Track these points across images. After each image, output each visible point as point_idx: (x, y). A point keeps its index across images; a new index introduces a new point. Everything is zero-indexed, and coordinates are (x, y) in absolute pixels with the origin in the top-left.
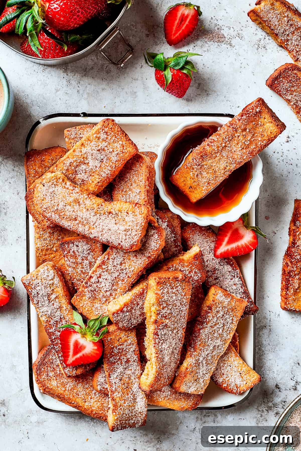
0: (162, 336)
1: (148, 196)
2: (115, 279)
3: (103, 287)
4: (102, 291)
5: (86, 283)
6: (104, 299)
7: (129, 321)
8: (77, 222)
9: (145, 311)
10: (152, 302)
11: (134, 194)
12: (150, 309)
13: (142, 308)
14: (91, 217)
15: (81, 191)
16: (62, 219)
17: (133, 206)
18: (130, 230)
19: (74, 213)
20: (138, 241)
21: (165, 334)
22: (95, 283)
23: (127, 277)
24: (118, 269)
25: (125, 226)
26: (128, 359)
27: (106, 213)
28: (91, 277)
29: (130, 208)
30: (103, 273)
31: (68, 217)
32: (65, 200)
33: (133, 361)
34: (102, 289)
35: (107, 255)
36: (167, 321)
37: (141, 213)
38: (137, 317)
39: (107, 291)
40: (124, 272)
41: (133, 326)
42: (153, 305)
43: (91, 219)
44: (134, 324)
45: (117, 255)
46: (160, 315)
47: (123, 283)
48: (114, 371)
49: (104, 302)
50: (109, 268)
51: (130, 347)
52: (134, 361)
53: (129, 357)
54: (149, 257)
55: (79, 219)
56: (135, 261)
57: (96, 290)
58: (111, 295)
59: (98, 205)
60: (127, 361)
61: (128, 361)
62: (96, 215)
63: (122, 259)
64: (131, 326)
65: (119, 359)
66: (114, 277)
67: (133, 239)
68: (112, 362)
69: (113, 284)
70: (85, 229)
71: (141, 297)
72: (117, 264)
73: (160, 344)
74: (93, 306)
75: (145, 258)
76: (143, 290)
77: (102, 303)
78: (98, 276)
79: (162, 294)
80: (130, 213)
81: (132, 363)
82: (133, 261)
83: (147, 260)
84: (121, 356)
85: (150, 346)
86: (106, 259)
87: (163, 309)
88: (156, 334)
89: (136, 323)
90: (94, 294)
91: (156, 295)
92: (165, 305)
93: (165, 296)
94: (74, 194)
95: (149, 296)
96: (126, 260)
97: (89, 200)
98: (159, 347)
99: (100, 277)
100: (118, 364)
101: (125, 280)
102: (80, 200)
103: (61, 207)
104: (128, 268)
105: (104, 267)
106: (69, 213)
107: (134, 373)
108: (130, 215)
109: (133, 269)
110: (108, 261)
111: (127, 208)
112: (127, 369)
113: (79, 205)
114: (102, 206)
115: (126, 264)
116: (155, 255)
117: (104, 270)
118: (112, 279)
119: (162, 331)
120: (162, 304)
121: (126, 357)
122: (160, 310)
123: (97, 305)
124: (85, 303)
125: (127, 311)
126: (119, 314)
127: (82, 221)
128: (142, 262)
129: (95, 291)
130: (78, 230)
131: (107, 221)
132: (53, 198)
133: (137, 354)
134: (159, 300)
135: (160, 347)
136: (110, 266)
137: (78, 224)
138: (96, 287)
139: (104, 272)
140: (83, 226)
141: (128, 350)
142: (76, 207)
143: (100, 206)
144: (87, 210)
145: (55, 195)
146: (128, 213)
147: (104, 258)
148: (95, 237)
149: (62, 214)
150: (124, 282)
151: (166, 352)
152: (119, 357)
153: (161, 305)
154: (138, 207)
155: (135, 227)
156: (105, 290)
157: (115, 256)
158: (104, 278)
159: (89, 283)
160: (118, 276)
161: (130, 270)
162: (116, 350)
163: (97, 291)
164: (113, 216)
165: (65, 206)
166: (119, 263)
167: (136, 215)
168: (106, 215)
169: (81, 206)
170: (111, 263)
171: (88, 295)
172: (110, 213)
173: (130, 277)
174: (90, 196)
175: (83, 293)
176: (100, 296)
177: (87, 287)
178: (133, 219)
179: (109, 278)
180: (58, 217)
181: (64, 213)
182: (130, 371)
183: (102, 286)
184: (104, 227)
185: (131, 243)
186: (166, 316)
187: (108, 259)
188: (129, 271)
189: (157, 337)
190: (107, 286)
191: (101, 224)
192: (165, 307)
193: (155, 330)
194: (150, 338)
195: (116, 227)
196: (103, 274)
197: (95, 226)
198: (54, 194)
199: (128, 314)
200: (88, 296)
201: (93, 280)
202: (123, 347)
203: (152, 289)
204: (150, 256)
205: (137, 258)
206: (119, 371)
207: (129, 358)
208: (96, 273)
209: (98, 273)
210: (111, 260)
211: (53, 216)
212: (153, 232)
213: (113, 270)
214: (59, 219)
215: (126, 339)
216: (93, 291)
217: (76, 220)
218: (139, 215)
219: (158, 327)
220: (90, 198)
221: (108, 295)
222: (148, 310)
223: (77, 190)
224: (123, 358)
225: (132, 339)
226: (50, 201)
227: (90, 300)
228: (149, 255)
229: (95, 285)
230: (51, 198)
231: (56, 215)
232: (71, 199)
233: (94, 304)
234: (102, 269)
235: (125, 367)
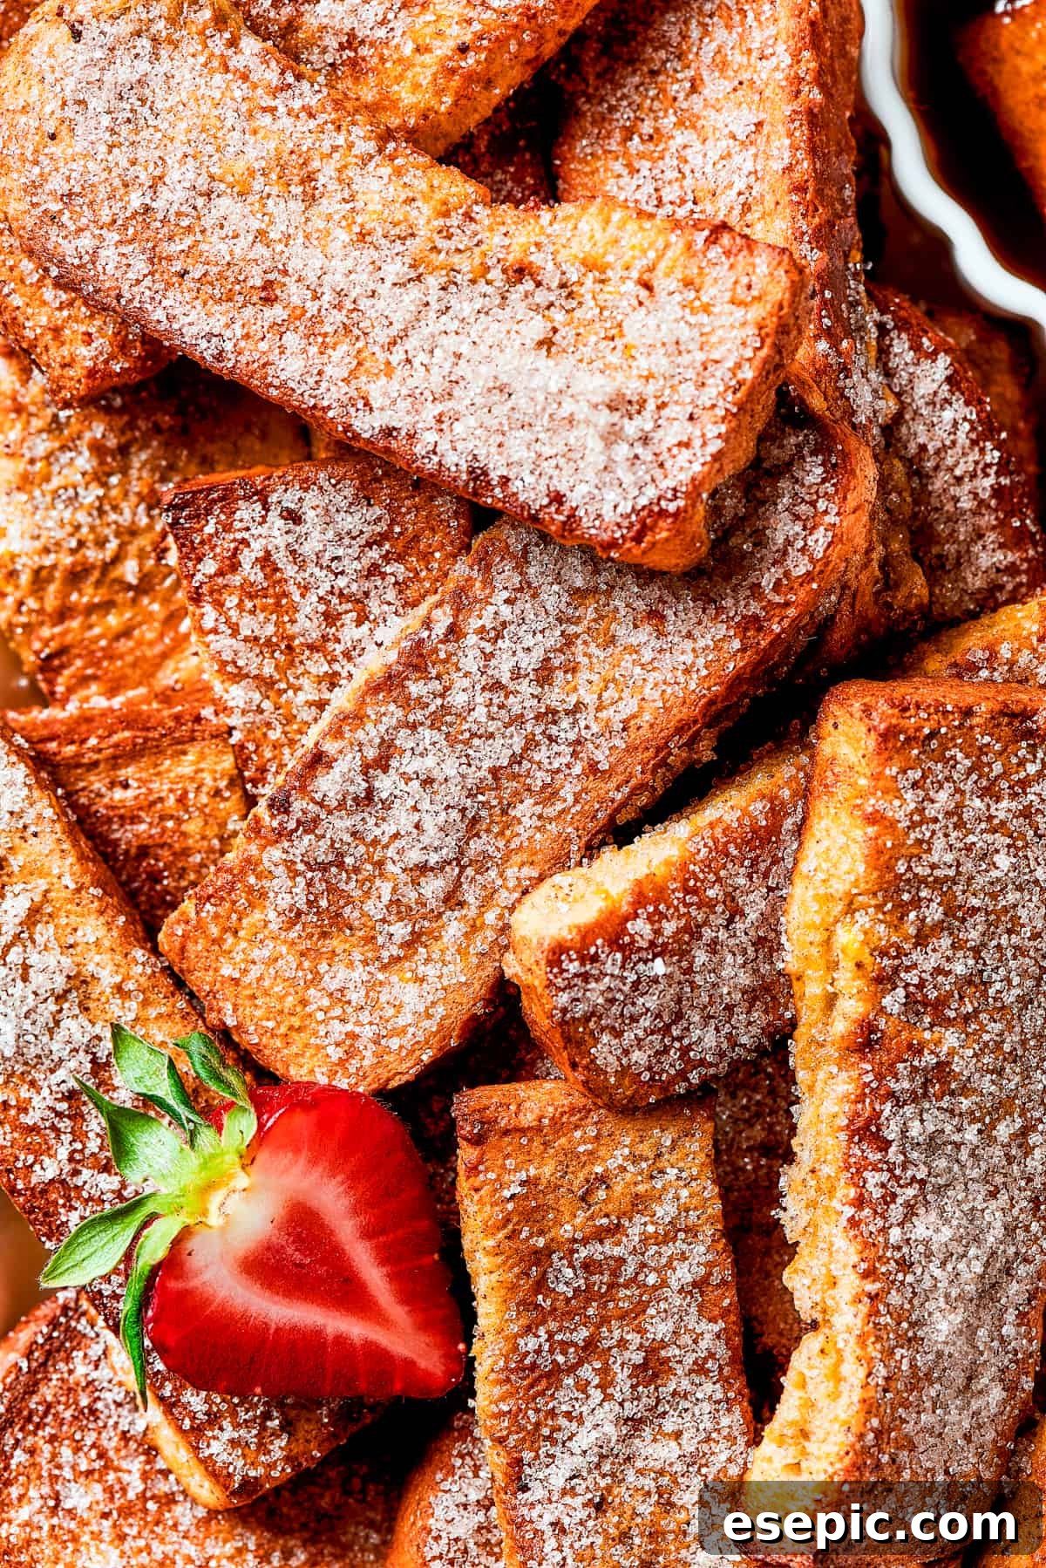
0: (915, 1155)
1: (813, 151)
2: (490, 781)
3: (396, 836)
4: (390, 867)
5: (280, 805)
6: (401, 931)
7: (666, 1030)
8: (277, 312)
9: (789, 960)
10: (839, 887)
11: (714, 151)
12: (828, 943)
13: (767, 944)
14: (383, 290)
15: (338, 104)
16: (169, 285)
17: (689, 246)
18: (651, 405)
19: (260, 250)
20: (696, 485)
21: (933, 1144)
22: (341, 805)
23: (577, 769)
24: (516, 710)
25: (620, 376)
26: (652, 1351)
27: (496, 274)
28: (318, 761)
29: (669, 254)
30: (404, 732)
31: (214, 270)
32: (210, 149)
33: (689, 1360)
34: (391, 852)
35: (447, 608)
36: (951, 1038)
37: (741, 293)
38: (729, 1008)
39: (423, 869)
40: (565, 730)
41: (694, 1078)
42: (851, 909)
43: (381, 305)
44: (702, 1062)
45: (519, 605)
46: (901, 992)
47: (551, 811)
48: (554, 1442)
49: (395, 951)
50: (458, 699)
51: (668, 1250)
52: (700, 1369)
53: (662, 1330)
54: (753, 623)
55: (294, 293)
56: (647, 655)
57: (349, 860)
58: (452, 899)
59: (446, 214)
60: (644, 1366)
61: (652, 1368)
62: (419, 278)
63: (553, 639)
64: (682, 1075)
65: (590, 1345)
66: (487, 764)
67: (658, 473)
68: (534, 1366)
69: (475, 820)
70: (329, 370)
71: (755, 862)
72: (517, 674)
73: (896, 1212)
74: (317, 977)
75: (722, 630)
76: (777, 811)
77: (385, 954)
78: (371, 753)
79: (913, 826)
80: (662, 283)
81: (685, 1384)
82: (634, 650)
83: (736, 644)
84: (605, 1320)
85: (825, 1230)
86: (440, 629)
87: (921, 940)
88: (866, 1131)
89: (722, 1055)
90: (332, 889)
91: (871, 831)
92: (934, 913)
93: (939, 843)
94: (286, 122)
95: (821, 848)
96: (579, 648)
97: (386, 171)
98: (884, 1230)
99: (382, 763)
100: (583, 1387)
101: (568, 793)
102: (316, 164)
103: (170, 198)
104: (590, 699)
105: (415, 688)
106: (223, 247)
107: (695, 1461)
108: (661, 295)
109: (629, 707)
110: (451, 647)
111: (644, 252)
112: (647, 1432)
113: (311, 199)
114: (469, 217)
115: (584, 675)
116: (792, 612)
117: (418, 715)
118: (470, 782)
119: (909, 1110)
120: (916, 903)
121: (641, 1331)
122: (900, 953)
123: (347, 975)
124: (256, 954)
125: (652, 944)
126: (595, 959)
127: (312, 308)
128: (701, 661)
129: (341, 865)
130: (270, 370)
131: (493, 329)
132: (125, 130)
133: (725, 1313)
134: (890, 868)
135: (895, 1235)
136: (466, 683)
137: (279, 328)
138: (347, 838)
139: (413, 727)
140: (313, 350)
141: (652, 1279)
142: (285, 212)
143: (455, 220)
144: (362, 236)
145: (145, 111)
146: (648, 287)
147: (427, 623)
148: (389, 432)
149: (175, 248)
150: (559, 806)
151: (938, 1273)
152: (584, 1333)
153: (902, 909)
154: (727, 253)
155: (687, 390)
156: (414, 856)
157: (506, 611)
158: (410, 770)
159: (298, 805)
160: (516, 760)
161: (603, 715)
162: (569, 1273)
163: (357, 870)
164: (541, 297)
165: (208, 194)
166: (529, 662)
167: (706, 309)
168: (489, 290)
169: (325, 205)
170: (470, 662)
171: (286, 893)
172: (521, 272)
173: (604, 766)
174: (391, 146)
175: (252, 880)
176: (369, 906)
177: (281, 834)
178: (685, 333)
179: (452, 772)
180: (140, 266)
181: (188, 241)
182: (673, 1444)
183: (390, 829)
184: (463, 369)
185: (643, 501)
186: (939, 1005)
187: (454, 632)
188: (595, 728)
189: (874, 1156)
190: (431, 834)
191: (450, 343)
192: (939, 927)
193: (861, 1099)
194: (827, 1170)
195: (550, 373)
196: (404, 739)
197: (397, 356)
198: (143, 101)
199: (659, 967)
200: (284, 901)
201: (328, 784)
202: (617, 1251)
203: (842, 791)
204: (756, 618)
205: (661, 634)
206: (585, 1439)
207: (663, 1345)
208: (360, 734)
209: (371, 734)
210: (472, 639)
211: (109, 255)
212: (793, 440)
213: (480, 713)
214: (147, 282)
215: (641, 1188)
216: (324, 867)
217: (269, 301)
218: (729, 307)
219: (880, 1077)
220: (392, 158)
221: (432, 904)
222: (814, 951)
223: (307, 94)
224: (622, 1344)
225: (684, 1193)
226: (103, 149)
227: (293, 935)
228: (755, 608)
229: (340, 825)
230: (113, 132)
231: (124, 249)
232: (256, 152)
233: (323, 967)
234: (407, 703)
235: (630, 1409)
